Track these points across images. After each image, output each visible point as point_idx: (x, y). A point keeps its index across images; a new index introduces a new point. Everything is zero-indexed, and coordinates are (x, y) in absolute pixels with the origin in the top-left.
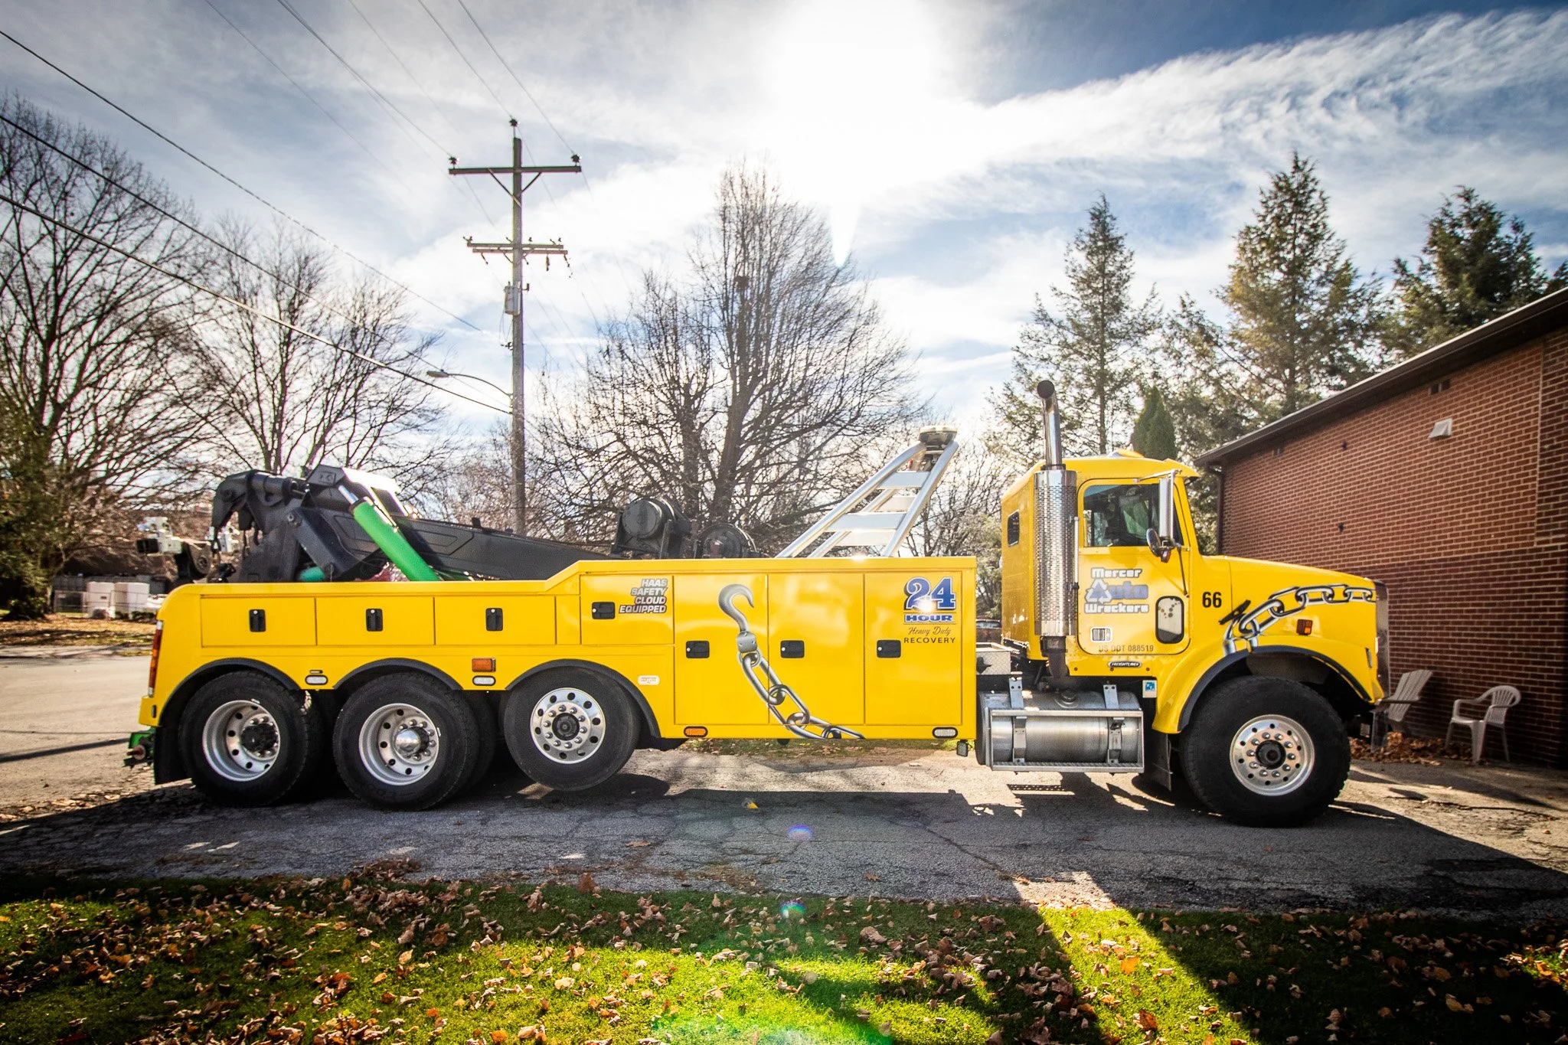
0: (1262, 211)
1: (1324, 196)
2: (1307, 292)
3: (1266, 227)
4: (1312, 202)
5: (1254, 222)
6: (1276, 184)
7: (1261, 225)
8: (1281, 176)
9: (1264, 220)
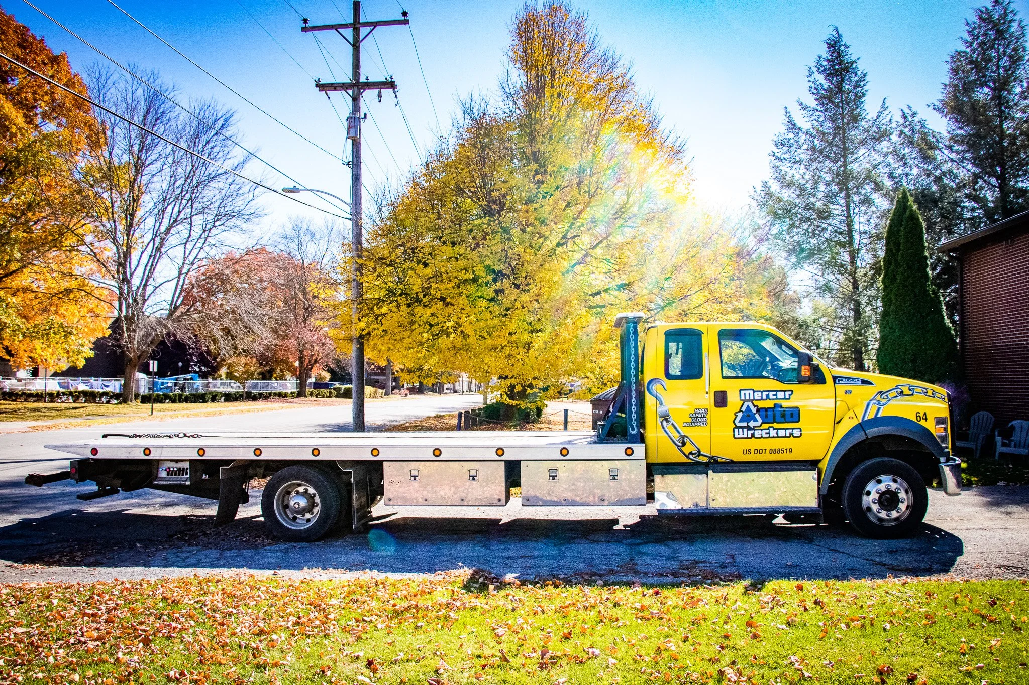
0: (969, 38)
1: (1023, 24)
2: (1012, 104)
3: (973, 51)
4: (1012, 30)
5: (962, 47)
6: (980, 18)
7: (968, 50)
8: (983, 9)
9: (971, 46)
